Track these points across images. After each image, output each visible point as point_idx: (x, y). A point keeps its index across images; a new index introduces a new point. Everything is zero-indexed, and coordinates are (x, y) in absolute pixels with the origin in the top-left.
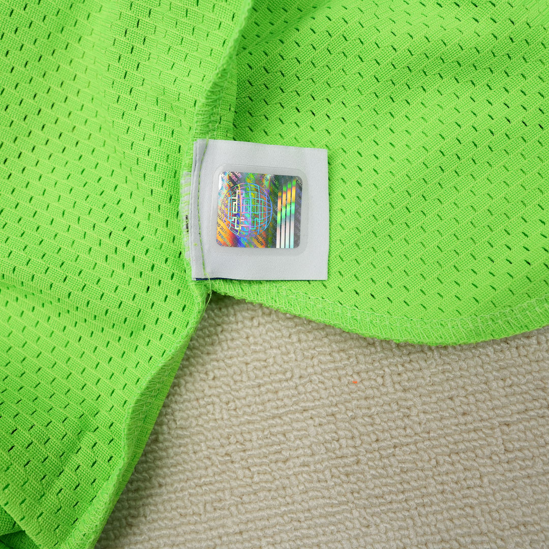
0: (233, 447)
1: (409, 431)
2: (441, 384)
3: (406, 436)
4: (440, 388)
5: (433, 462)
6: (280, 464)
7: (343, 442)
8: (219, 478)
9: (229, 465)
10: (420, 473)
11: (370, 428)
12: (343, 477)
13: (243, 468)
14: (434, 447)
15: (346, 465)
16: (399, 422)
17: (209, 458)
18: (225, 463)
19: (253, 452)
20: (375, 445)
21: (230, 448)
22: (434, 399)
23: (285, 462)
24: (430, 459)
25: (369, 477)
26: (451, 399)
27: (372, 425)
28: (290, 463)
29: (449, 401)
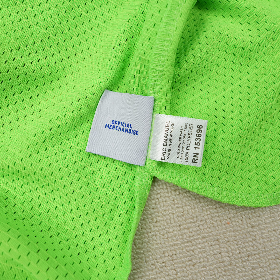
0: (167, 258)
1: (255, 248)
2: (269, 223)
3: (254, 250)
4: (269, 226)
5: (268, 264)
6: (191, 267)
7: (223, 254)
8: (159, 275)
9: (165, 268)
10: (262, 269)
11: (237, 247)
12: (224, 273)
13: (172, 269)
14: (268, 255)
15: (225, 266)
16: (251, 243)
17: (154, 265)
18: (163, 267)
19: (178, 261)
20: (239, 256)
21: (165, 259)
22: (267, 231)
23: (193, 266)
24: (266, 262)
25: (237, 272)
26: (275, 231)
27: (237, 245)
28: (196, 266)
29: (274, 232)
